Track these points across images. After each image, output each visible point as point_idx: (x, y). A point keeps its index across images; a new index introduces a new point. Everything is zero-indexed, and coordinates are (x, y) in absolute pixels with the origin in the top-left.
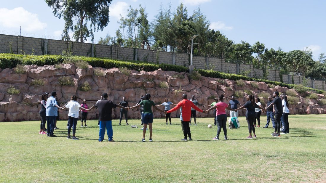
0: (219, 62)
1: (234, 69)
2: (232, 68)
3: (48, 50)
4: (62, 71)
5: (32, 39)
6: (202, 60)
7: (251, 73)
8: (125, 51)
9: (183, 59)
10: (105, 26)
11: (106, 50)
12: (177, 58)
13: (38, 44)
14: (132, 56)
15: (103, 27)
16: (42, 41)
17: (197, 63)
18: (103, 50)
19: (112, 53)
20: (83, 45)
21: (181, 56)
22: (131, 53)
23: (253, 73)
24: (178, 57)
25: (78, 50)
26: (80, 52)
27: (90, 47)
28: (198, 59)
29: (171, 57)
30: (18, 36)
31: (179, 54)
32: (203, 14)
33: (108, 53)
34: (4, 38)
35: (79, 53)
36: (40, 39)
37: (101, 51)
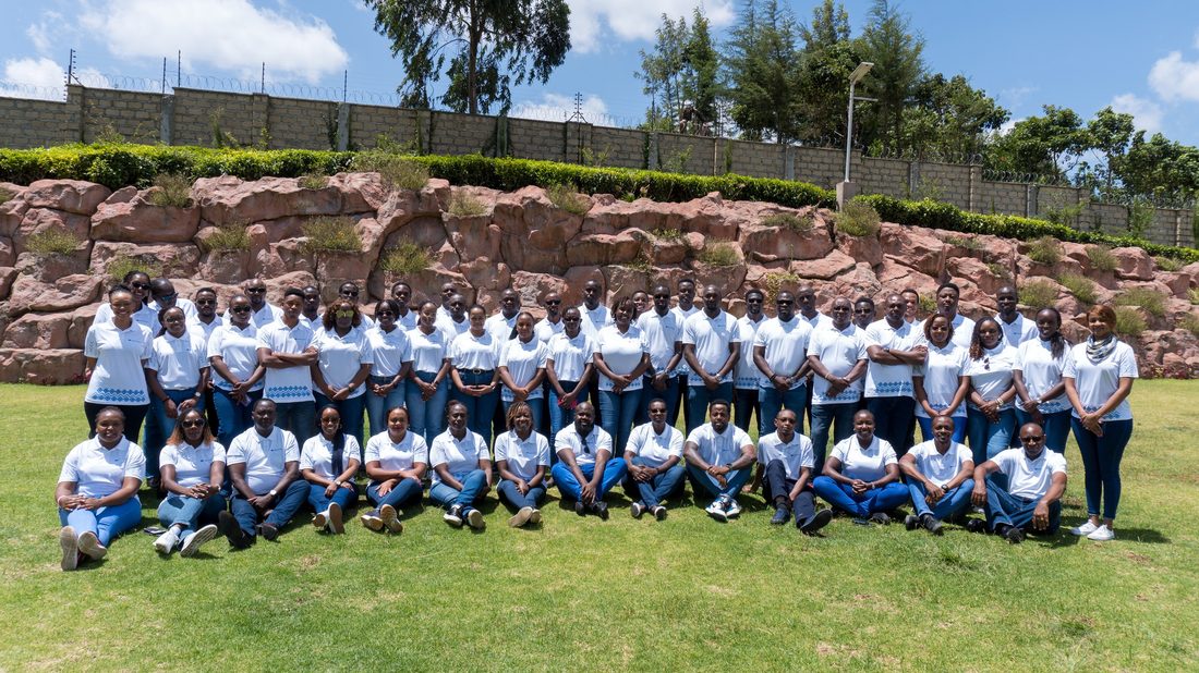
0: (960, 180)
1: (1017, 206)
2: (1006, 201)
3: (350, 142)
4: (327, 198)
5: (300, 103)
6: (893, 172)
7: (1082, 219)
8: (616, 141)
9: (826, 167)
10: (557, 63)
11: (546, 138)
12: (803, 165)
13: (319, 122)
14: (638, 157)
15: (550, 69)
16: (330, 109)
17: (876, 184)
18: (535, 140)
19: (569, 149)
20: (469, 123)
21: (814, 159)
22: (635, 149)
23: (1088, 219)
24: (805, 162)
25: (449, 141)
26: (457, 146)
27: (492, 129)
28: (880, 169)
29: (779, 162)
30: (251, 93)
31: (811, 152)
32: (899, 11)
33: (553, 150)
34: (209, 101)
35: (454, 149)
36: (325, 103)
37: (531, 143)
